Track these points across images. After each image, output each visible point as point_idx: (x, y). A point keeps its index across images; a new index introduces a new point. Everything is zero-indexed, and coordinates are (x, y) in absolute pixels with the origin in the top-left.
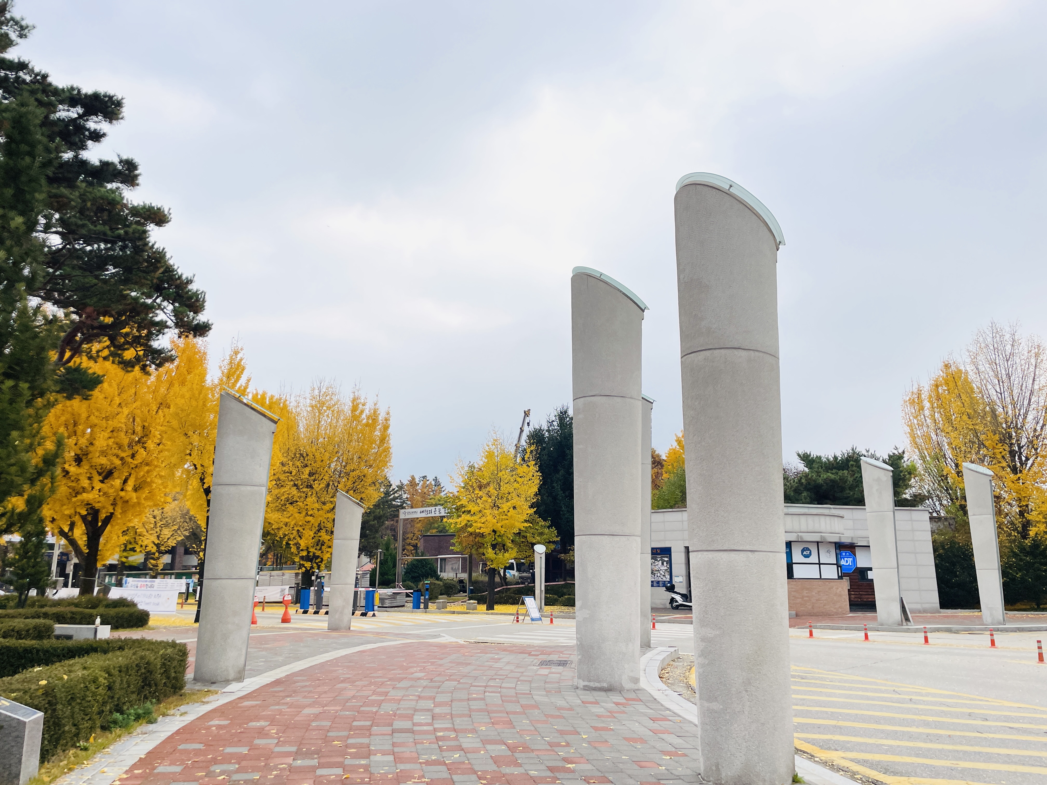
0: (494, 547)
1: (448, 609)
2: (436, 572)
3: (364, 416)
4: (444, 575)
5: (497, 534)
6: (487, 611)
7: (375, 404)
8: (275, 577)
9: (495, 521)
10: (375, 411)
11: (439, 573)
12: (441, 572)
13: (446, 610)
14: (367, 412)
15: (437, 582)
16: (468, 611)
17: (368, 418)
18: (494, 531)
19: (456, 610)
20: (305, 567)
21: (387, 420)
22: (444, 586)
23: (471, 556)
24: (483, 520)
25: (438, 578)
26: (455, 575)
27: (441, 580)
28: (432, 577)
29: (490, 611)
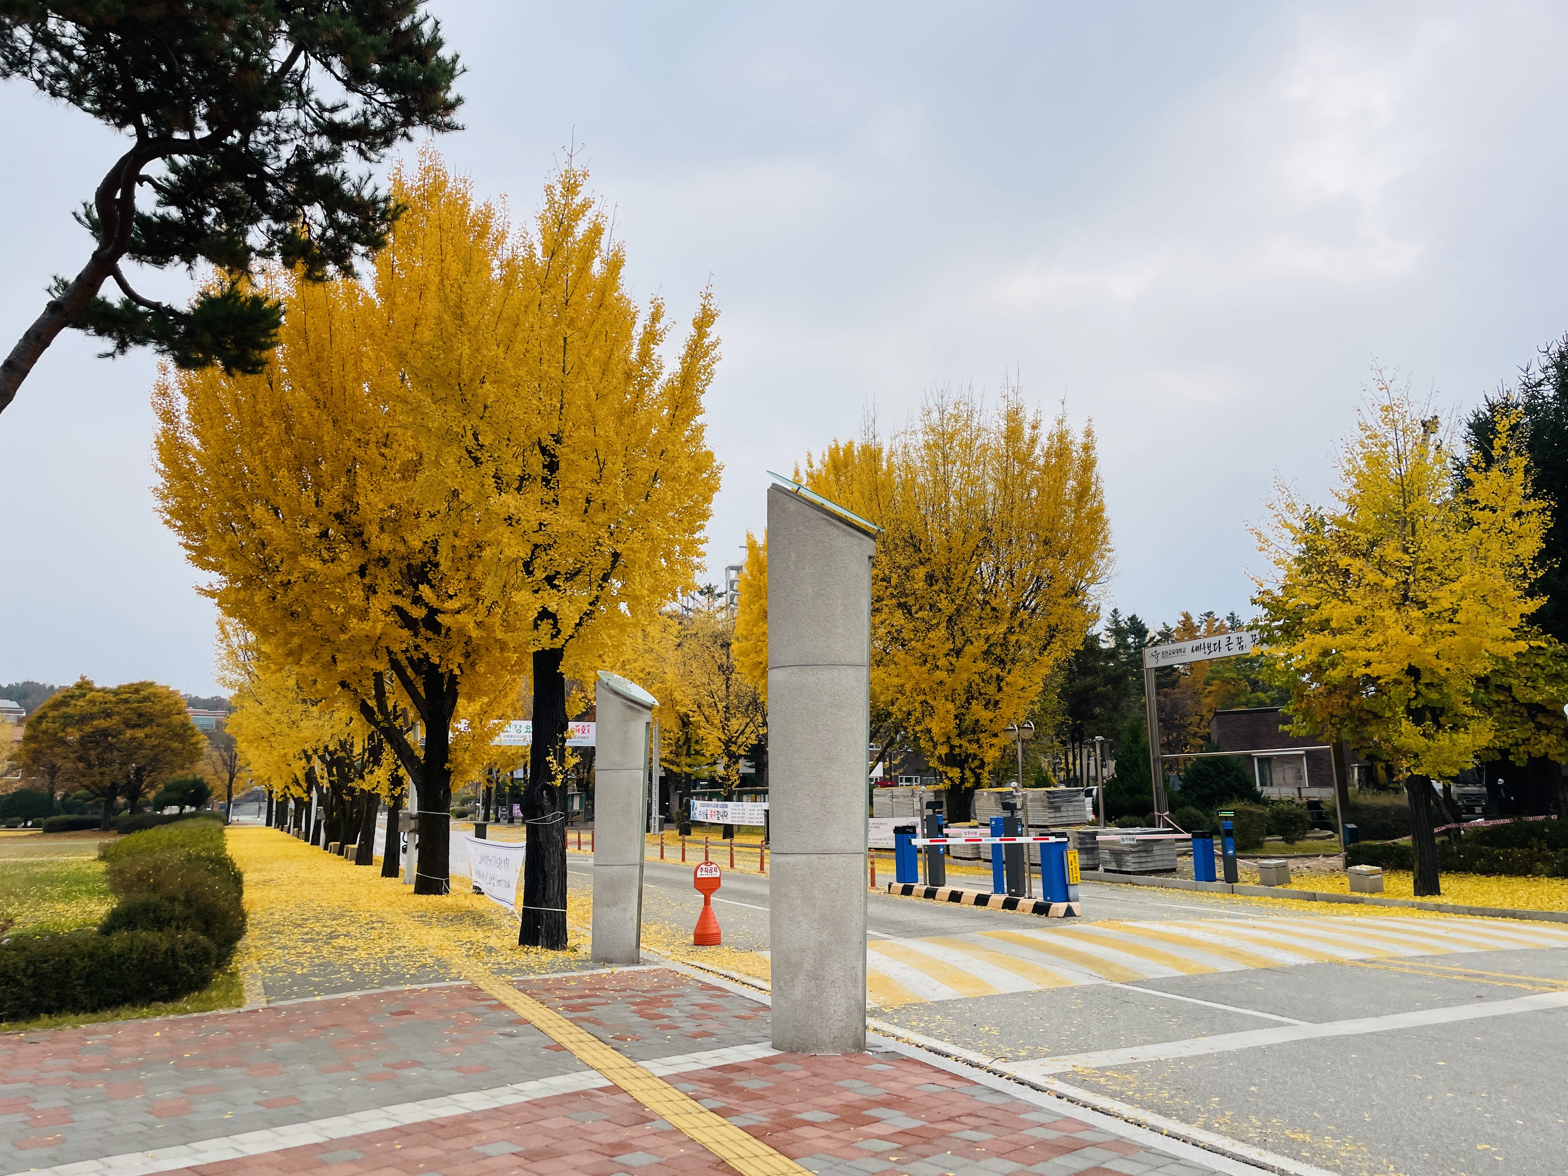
0: (1416, 716)
1: (1295, 886)
2: (1251, 785)
3: (1037, 451)
4: (1271, 792)
5: (1426, 679)
6: (1418, 899)
7: (1061, 422)
8: (900, 800)
9: (1416, 639)
10: (1062, 437)
11: (1259, 788)
12: (1262, 784)
13: (1289, 888)
14: (1043, 441)
15: (1254, 809)
16: (1357, 894)
17: (1048, 455)
18: (1413, 672)
19: (1318, 890)
20: (950, 779)
21: (1087, 448)
22: (1273, 817)
23: (1339, 747)
24: (1374, 640)
25: (1257, 798)
26: (1296, 792)
27: (1266, 802)
28: (1242, 797)
29: (1428, 899)
